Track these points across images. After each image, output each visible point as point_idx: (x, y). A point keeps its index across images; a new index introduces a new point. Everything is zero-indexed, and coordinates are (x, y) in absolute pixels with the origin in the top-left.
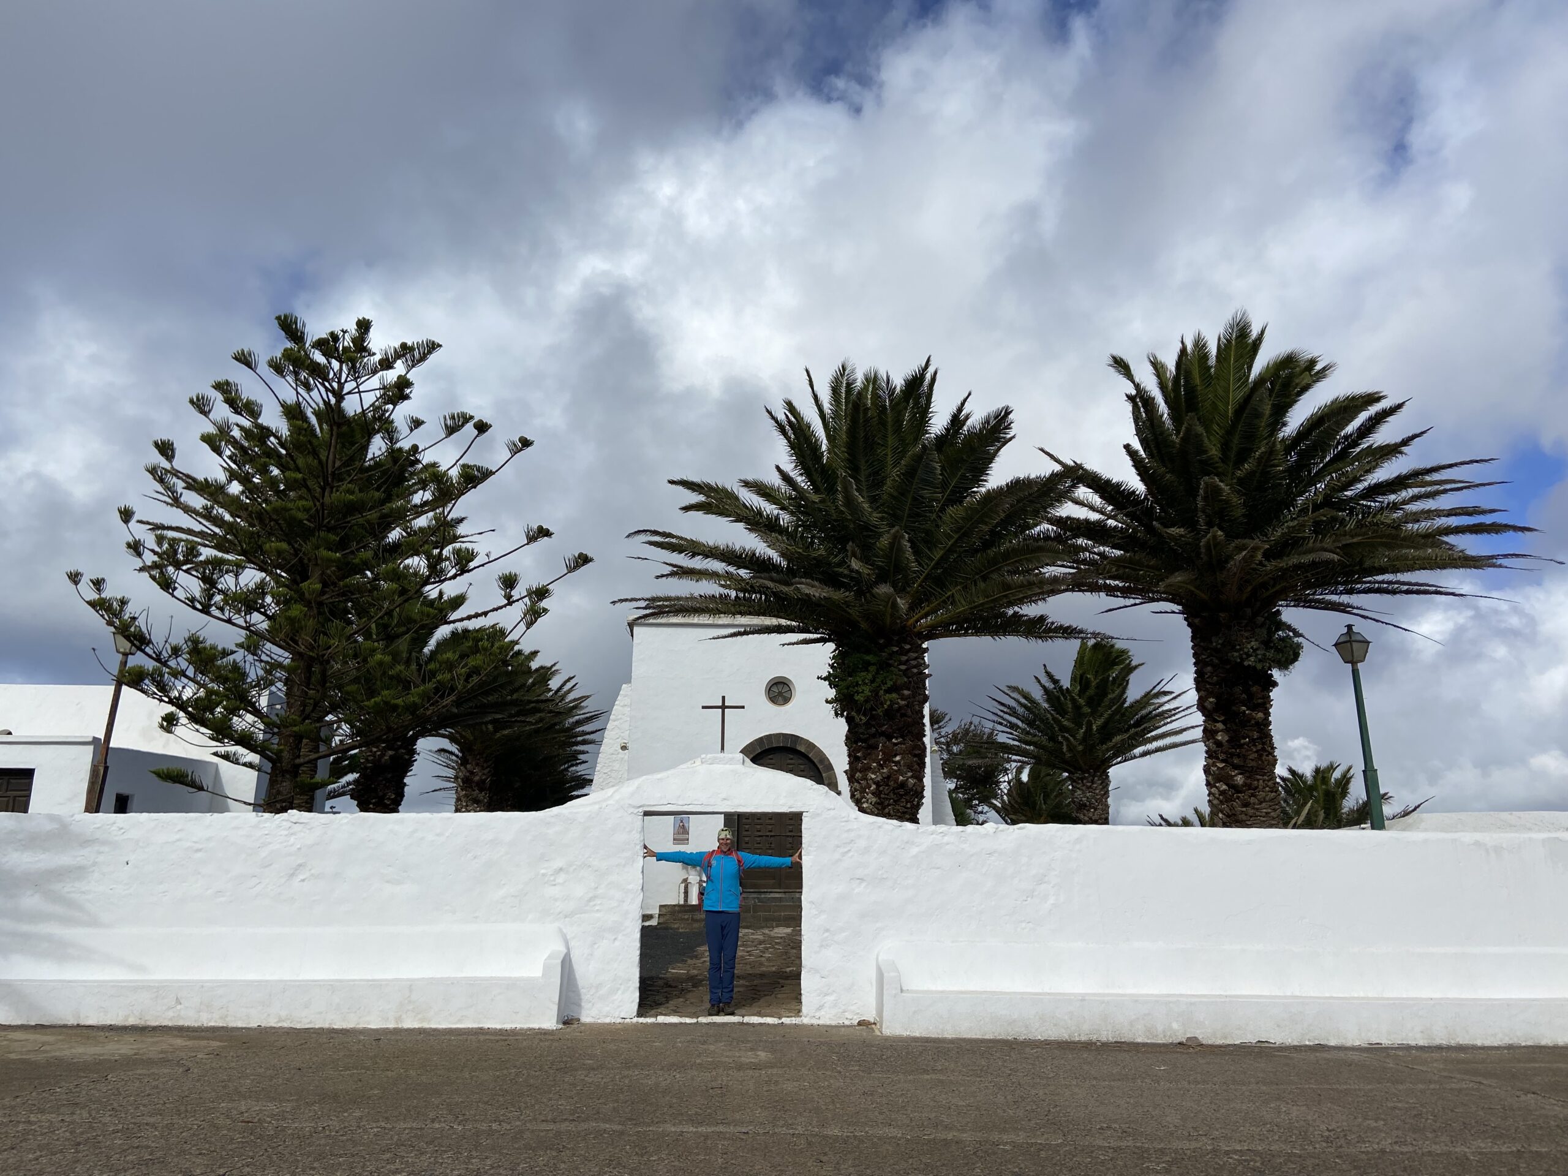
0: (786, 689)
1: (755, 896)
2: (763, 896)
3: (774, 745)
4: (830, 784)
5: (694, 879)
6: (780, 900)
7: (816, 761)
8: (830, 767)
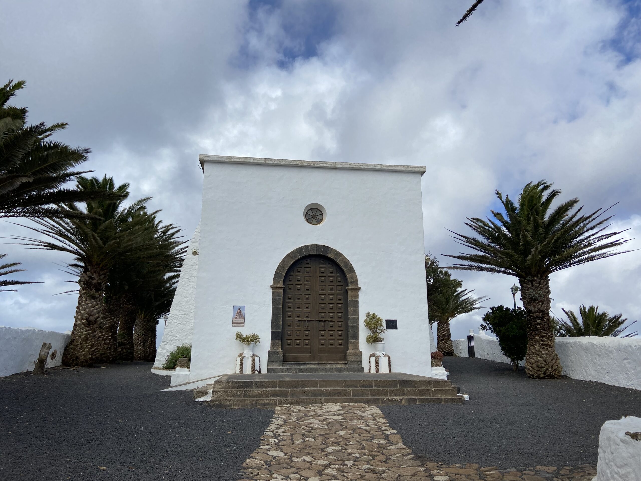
0: (319, 213)
1: (296, 366)
2: (302, 367)
3: (311, 253)
4: (352, 282)
5: (248, 354)
6: (316, 370)
7: (342, 265)
8: (352, 270)
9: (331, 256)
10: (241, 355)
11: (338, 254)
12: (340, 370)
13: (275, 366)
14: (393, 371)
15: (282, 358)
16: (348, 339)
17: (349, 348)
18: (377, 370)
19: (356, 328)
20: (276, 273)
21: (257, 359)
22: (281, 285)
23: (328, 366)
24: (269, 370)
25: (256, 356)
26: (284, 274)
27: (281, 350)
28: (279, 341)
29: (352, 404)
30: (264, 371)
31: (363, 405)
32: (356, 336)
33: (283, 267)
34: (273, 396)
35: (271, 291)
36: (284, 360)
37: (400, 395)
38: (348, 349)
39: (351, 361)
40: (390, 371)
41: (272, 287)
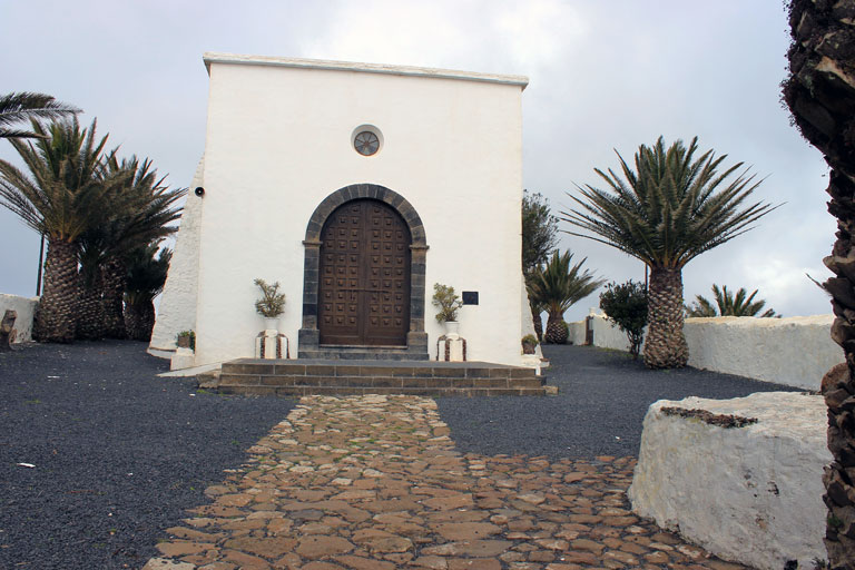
0: (373, 139)
1: (337, 351)
2: (345, 352)
3: (360, 196)
4: (417, 239)
5: (271, 333)
6: (364, 356)
7: (403, 214)
8: (418, 221)
9: (389, 201)
10: (262, 334)
11: (399, 199)
12: (397, 357)
13: (309, 350)
14: (468, 359)
15: (317, 340)
16: (409, 316)
17: (411, 328)
18: (447, 358)
19: (421, 301)
20: (310, 223)
21: (283, 340)
22: (317, 240)
23: (381, 352)
24: (300, 355)
25: (283, 336)
26: (321, 225)
27: (316, 329)
28: (313, 318)
29: (402, 396)
30: (294, 355)
31: (417, 397)
32: (420, 313)
33: (320, 216)
34: (299, 384)
35: (303, 249)
36: (321, 342)
37: (466, 386)
38: (409, 330)
39: (412, 346)
40: (464, 359)
41: (304, 243)
